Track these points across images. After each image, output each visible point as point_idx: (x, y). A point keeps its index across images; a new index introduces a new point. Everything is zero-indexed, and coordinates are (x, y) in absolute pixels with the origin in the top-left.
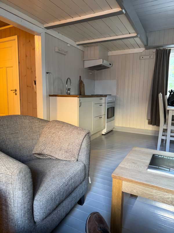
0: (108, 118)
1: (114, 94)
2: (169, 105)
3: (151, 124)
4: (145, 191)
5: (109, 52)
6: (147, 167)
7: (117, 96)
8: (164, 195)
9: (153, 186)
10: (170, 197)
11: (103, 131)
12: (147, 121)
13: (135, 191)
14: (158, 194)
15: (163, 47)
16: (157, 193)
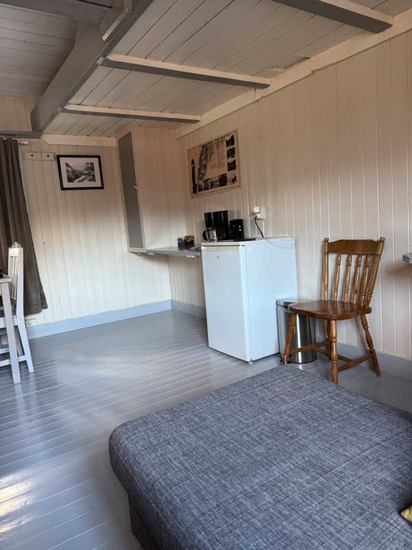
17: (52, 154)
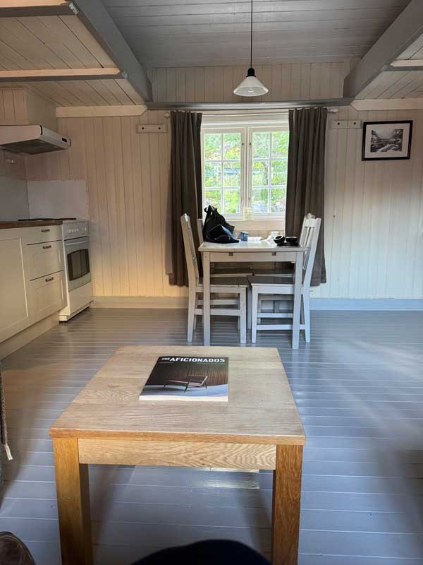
0: (71, 278)
1: (83, 216)
2: (205, 240)
3: (175, 284)
4: (131, 450)
5: (57, 109)
6: (140, 392)
7: (93, 221)
8: (170, 448)
9: (145, 435)
10: (181, 450)
11: (62, 313)
12: (167, 278)
13: (108, 455)
14: (158, 450)
15: (184, 106)
16: (156, 447)
17: (359, 122)
